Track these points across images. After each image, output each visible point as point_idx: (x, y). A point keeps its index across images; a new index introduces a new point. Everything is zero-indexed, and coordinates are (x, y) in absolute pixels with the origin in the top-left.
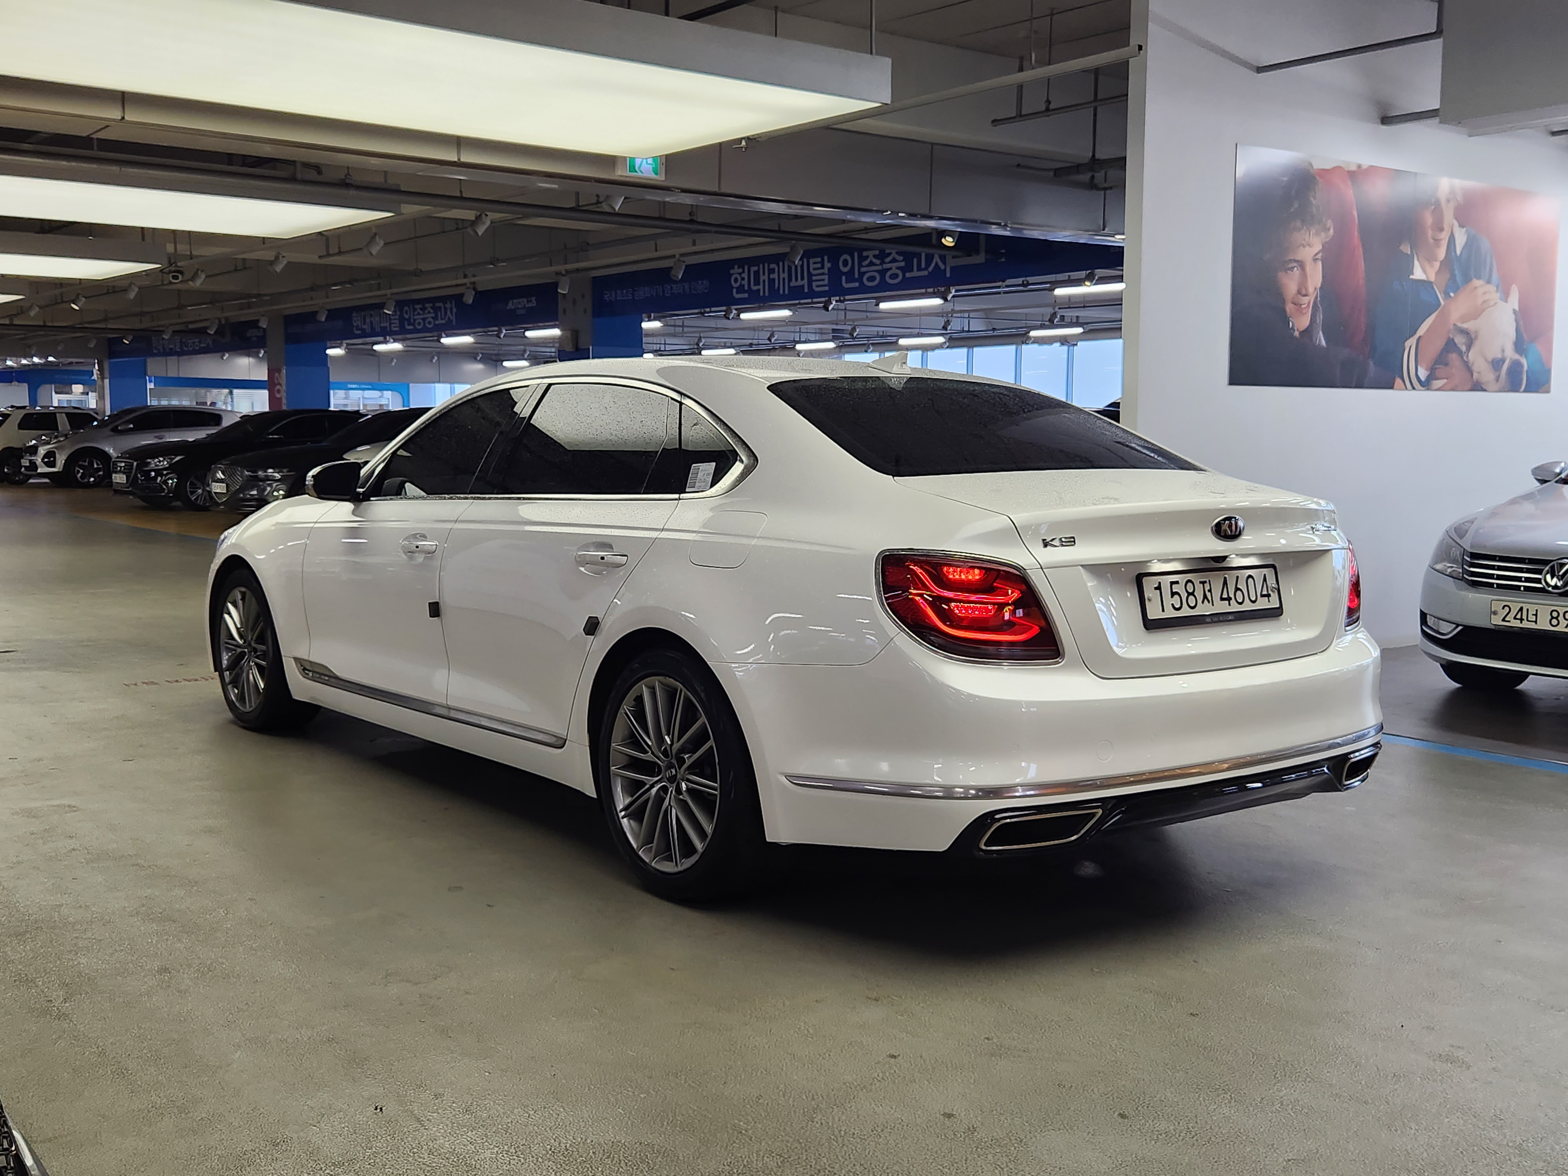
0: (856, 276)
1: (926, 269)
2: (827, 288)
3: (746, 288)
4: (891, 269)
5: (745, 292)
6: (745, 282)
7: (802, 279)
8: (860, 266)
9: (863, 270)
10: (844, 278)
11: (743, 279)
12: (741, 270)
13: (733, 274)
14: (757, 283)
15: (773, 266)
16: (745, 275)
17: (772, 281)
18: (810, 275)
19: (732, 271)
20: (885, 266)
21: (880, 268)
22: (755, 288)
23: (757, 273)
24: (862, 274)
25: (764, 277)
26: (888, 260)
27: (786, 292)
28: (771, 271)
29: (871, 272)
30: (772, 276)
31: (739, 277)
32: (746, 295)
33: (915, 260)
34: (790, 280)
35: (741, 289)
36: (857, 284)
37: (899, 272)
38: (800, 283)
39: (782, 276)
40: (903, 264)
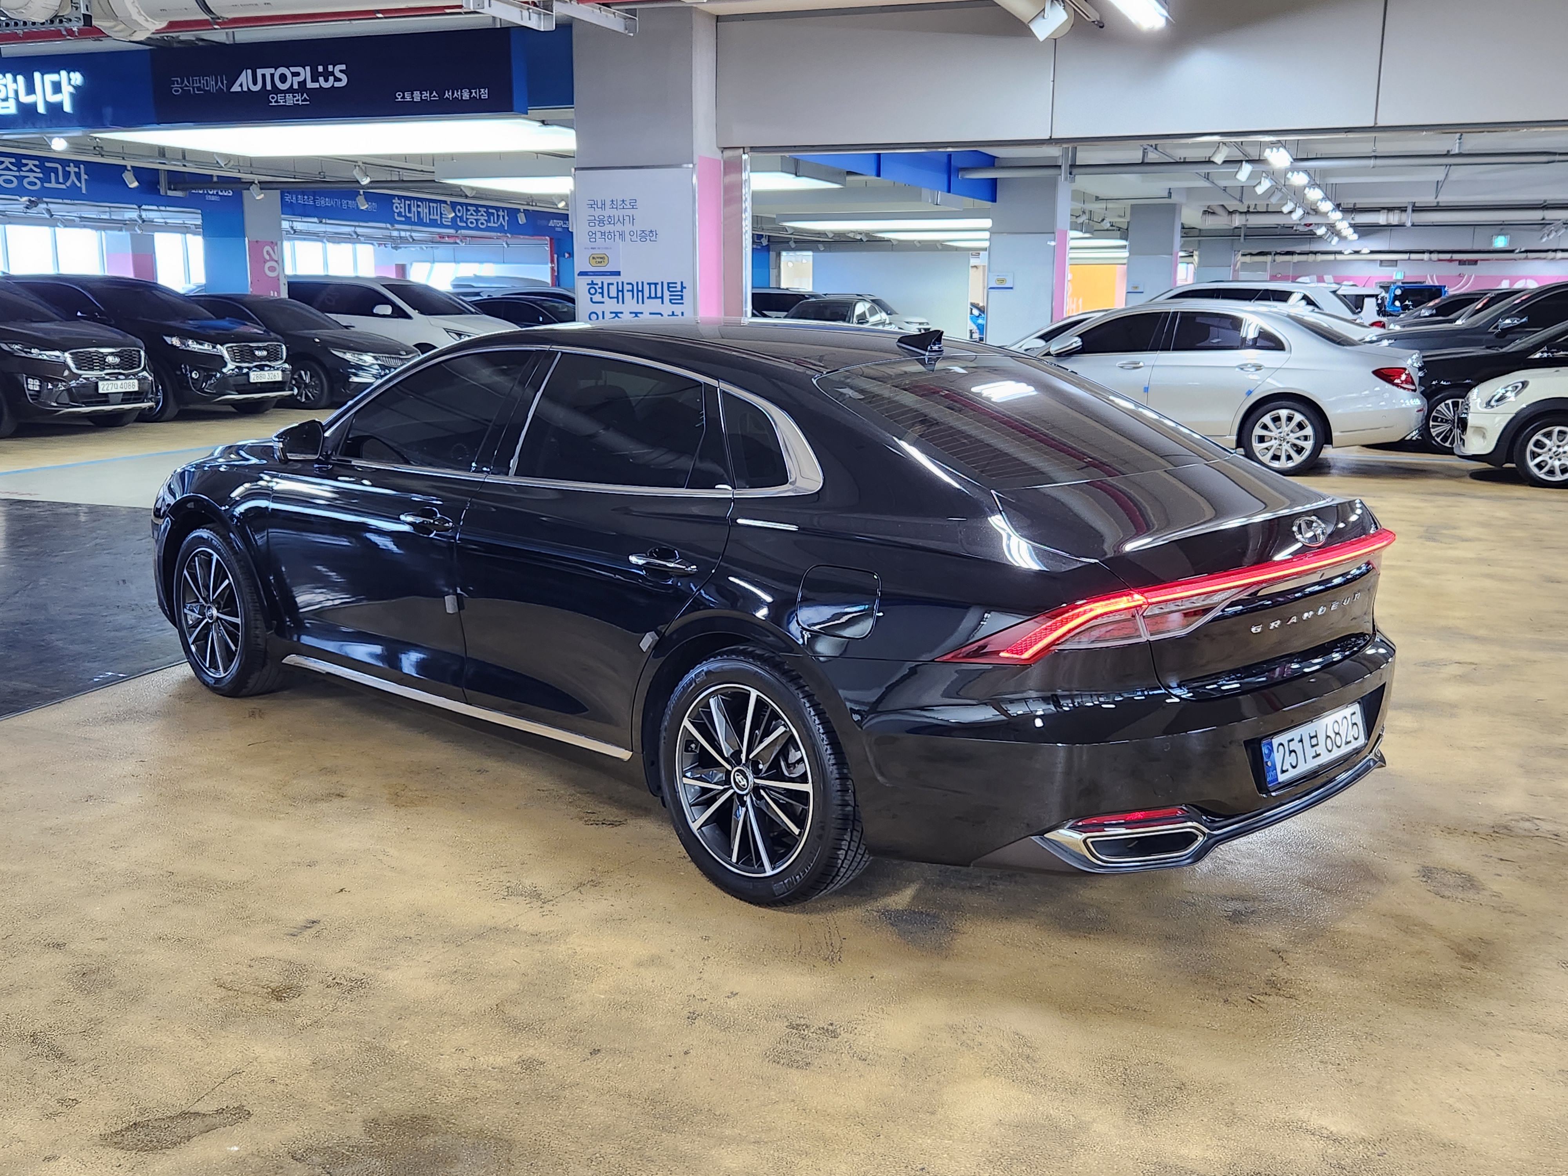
0: (465, 219)
1: (497, 223)
2: (450, 224)
3: (403, 214)
4: (480, 219)
5: (402, 216)
6: (402, 210)
7: (437, 215)
8: (466, 214)
9: (468, 217)
10: (458, 219)
11: (401, 207)
12: (399, 202)
13: (394, 203)
14: (410, 212)
15: (419, 203)
16: (402, 205)
17: (419, 212)
18: (441, 213)
19: (394, 201)
20: (478, 217)
21: (476, 218)
22: (408, 215)
23: (409, 205)
24: (467, 219)
25: (414, 209)
26: (479, 214)
27: (428, 221)
28: (418, 206)
29: (472, 218)
30: (419, 209)
31: (398, 206)
32: (403, 219)
33: (492, 218)
34: (430, 214)
35: (399, 214)
36: (465, 225)
37: (485, 222)
38: (435, 217)
39: (425, 211)
40: (486, 218)
